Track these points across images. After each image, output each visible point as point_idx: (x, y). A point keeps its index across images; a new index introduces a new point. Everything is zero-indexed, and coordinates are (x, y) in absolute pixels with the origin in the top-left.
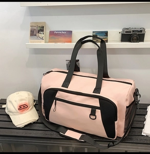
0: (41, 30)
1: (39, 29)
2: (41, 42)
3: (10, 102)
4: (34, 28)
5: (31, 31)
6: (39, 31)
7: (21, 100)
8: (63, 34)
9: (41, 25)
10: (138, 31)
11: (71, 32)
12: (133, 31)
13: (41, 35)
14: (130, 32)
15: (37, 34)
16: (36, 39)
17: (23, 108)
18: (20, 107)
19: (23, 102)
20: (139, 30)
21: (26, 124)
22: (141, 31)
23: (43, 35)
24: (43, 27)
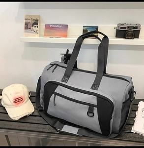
0: (35, 23)
1: (33, 22)
2: (35, 36)
3: (6, 95)
4: (29, 21)
5: (25, 24)
6: (33, 25)
7: (17, 93)
9: (35, 19)
10: (134, 28)
11: (67, 26)
12: (128, 27)
13: (35, 29)
14: (125, 28)
15: (31, 28)
16: (31, 32)
17: (18, 101)
18: (16, 100)
19: (18, 96)
20: (135, 26)
21: (22, 116)
22: (136, 28)
23: (37, 29)
24: (38, 20)
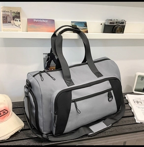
0: (16, 16)
1: (13, 15)
4: (7, 13)
5: (3, 17)
6: (14, 18)
8: (44, 22)
9: (16, 11)
11: (53, 20)
13: (17, 23)
16: (11, 27)
17: (2, 114)
20: (121, 21)
23: (20, 23)
24: (19, 13)
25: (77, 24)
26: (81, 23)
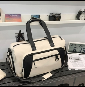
11: (20, 15)
12: (56, 15)
25: (35, 16)
26: (36, 15)
